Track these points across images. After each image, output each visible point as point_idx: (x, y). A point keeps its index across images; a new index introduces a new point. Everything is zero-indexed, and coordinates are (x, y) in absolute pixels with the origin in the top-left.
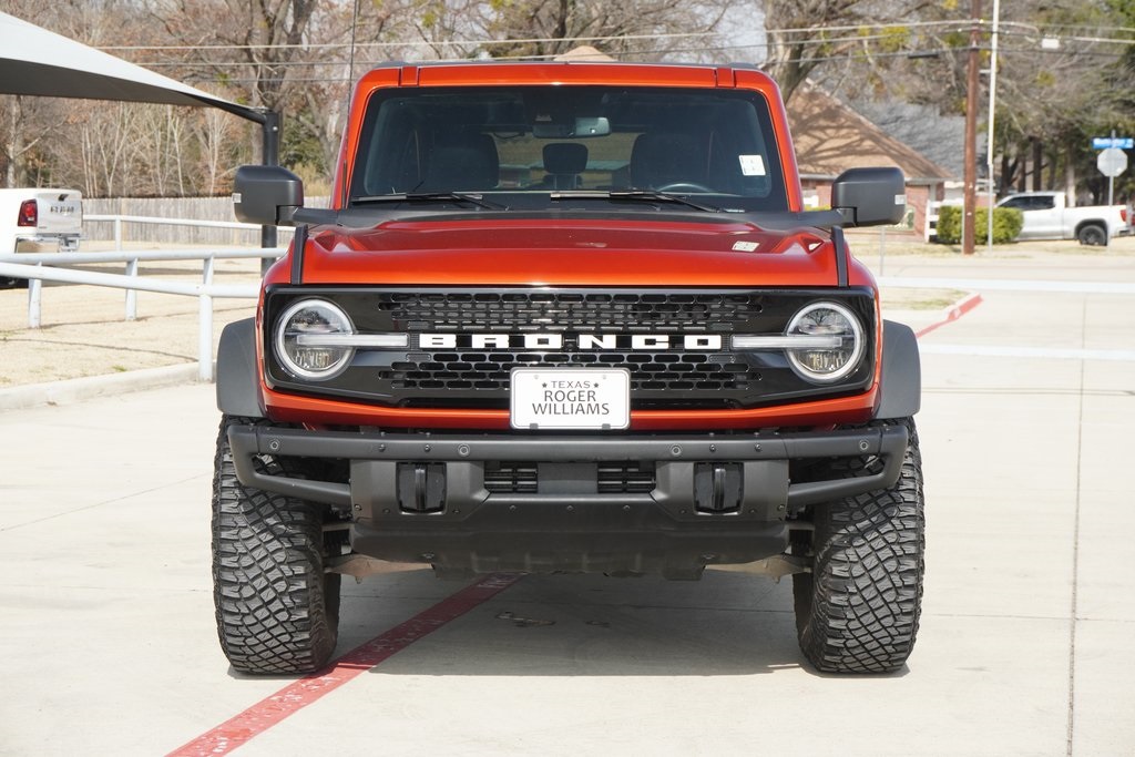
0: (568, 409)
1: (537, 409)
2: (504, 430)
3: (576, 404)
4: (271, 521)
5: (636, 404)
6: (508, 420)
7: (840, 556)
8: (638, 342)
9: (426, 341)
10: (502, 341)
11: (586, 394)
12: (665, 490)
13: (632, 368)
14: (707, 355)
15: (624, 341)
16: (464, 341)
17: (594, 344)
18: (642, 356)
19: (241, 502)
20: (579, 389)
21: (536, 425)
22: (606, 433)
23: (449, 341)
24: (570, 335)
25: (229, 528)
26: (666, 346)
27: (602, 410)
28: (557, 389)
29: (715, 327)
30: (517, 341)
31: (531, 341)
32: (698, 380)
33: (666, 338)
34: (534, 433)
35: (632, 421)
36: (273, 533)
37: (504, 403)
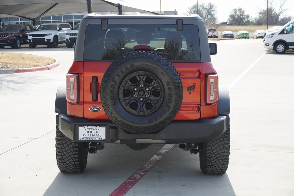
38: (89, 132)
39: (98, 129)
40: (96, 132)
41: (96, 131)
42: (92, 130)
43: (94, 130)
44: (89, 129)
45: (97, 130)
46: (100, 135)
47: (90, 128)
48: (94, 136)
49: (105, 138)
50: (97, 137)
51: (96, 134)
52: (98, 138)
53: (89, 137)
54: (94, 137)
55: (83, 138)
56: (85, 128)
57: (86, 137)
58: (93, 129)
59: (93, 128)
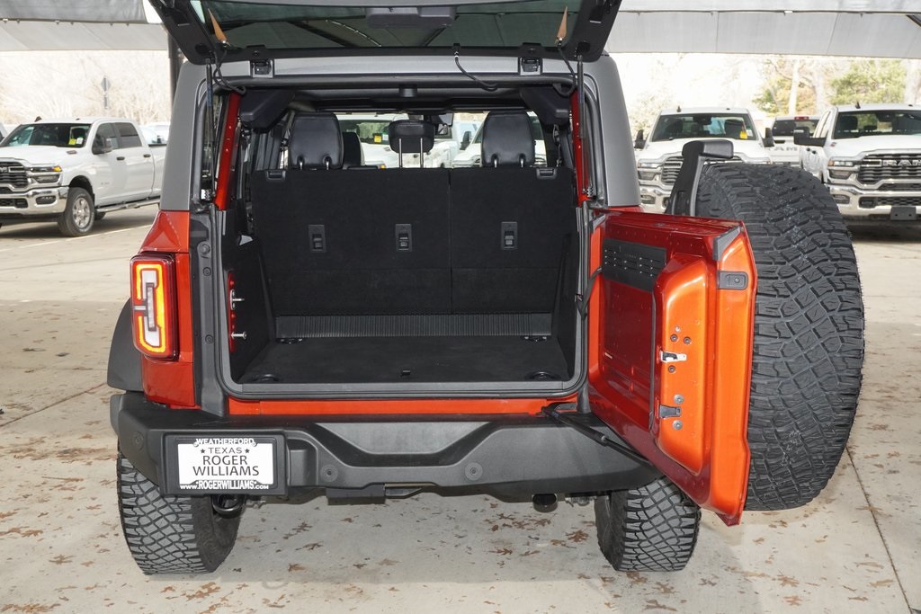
38: (216, 460)
39: (247, 451)
40: (239, 461)
41: (239, 455)
42: (225, 454)
43: (232, 454)
44: (213, 450)
45: (244, 453)
46: (252, 472)
47: (216, 446)
48: (234, 474)
49: (271, 482)
50: (242, 477)
51: (238, 468)
52: (246, 483)
53: (215, 477)
54: (234, 477)
55: (194, 483)
56: (201, 447)
57: (206, 477)
58: (228, 450)
59: (228, 446)
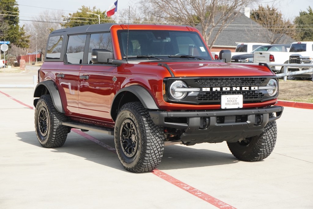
0: (232, 104)
1: (226, 104)
2: (220, 109)
3: (233, 103)
4: (158, 134)
5: (244, 102)
6: (221, 107)
7: (265, 134)
8: (243, 89)
9: (204, 89)
10: (219, 89)
11: (235, 100)
12: (250, 121)
13: (243, 94)
14: (256, 91)
15: (241, 88)
16: (211, 89)
17: (236, 89)
18: (244, 92)
19: (150, 130)
20: (234, 99)
21: (226, 108)
22: (239, 109)
23: (208, 89)
24: (231, 87)
25: (148, 136)
26: (248, 89)
27: (238, 104)
28: (230, 99)
29: (256, 85)
30: (221, 89)
31: (224, 89)
32: (250, 97)
33: (248, 87)
34: (226, 109)
35: (243, 106)
36: (158, 137)
37: (220, 103)
